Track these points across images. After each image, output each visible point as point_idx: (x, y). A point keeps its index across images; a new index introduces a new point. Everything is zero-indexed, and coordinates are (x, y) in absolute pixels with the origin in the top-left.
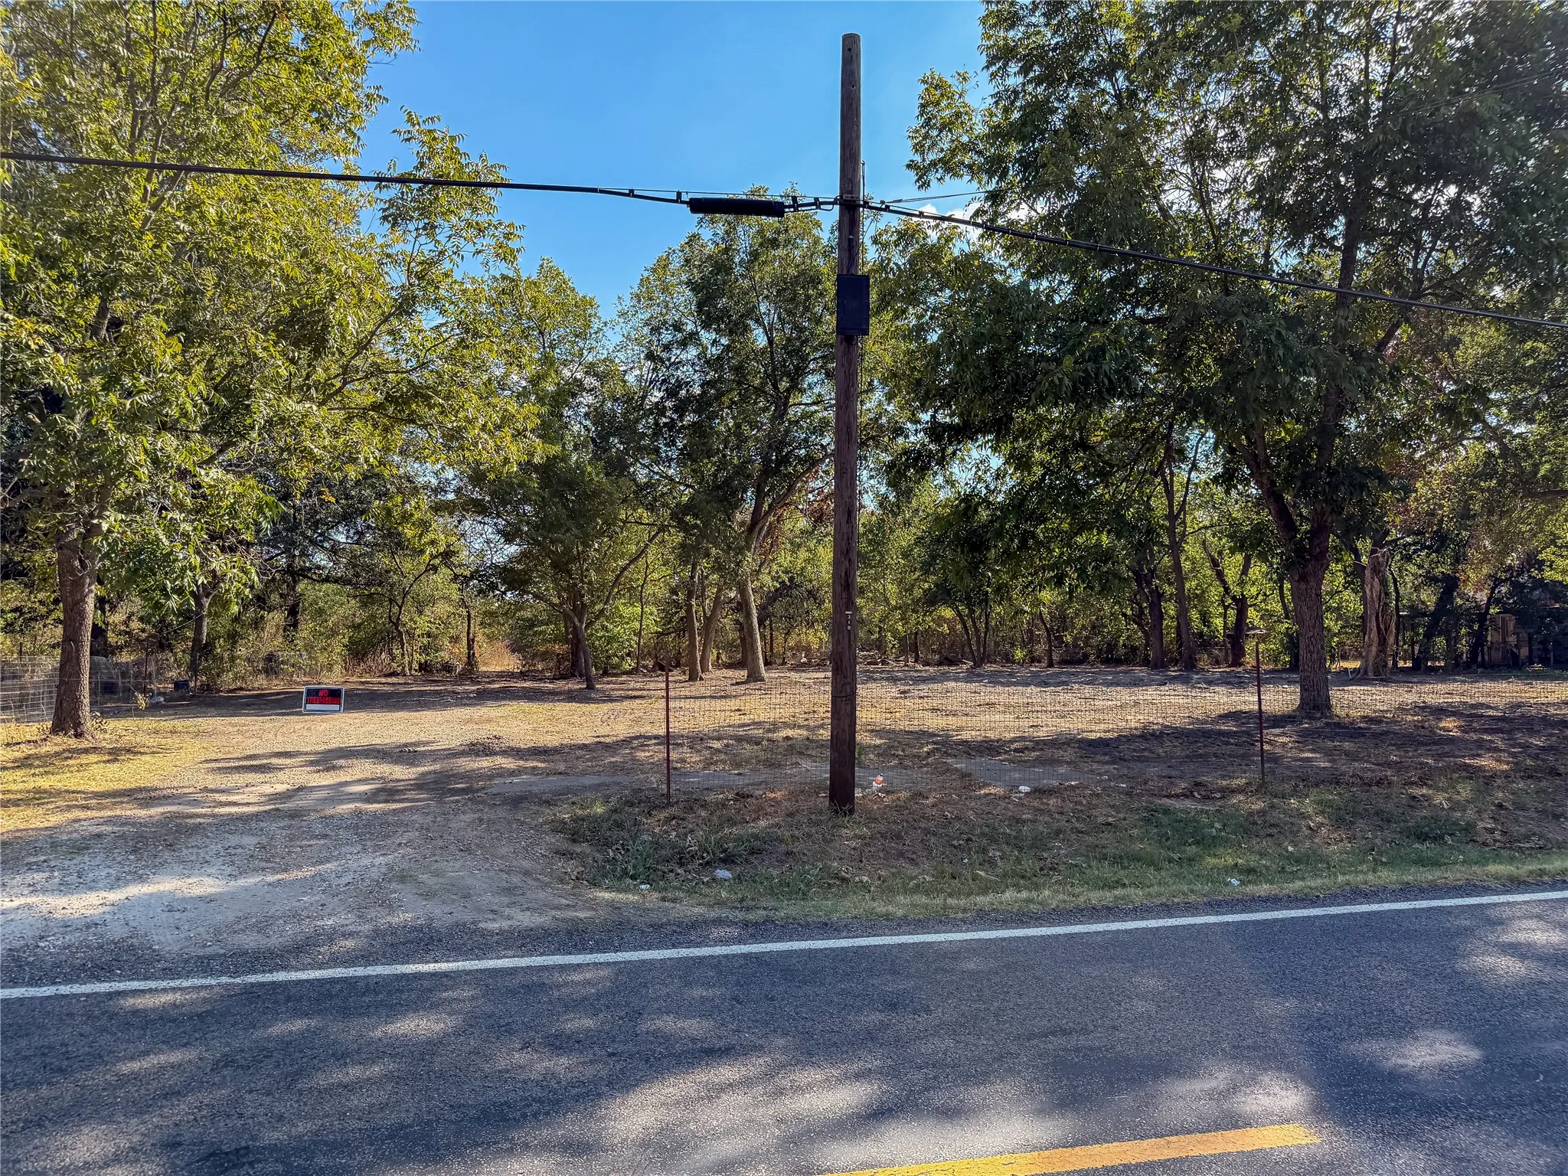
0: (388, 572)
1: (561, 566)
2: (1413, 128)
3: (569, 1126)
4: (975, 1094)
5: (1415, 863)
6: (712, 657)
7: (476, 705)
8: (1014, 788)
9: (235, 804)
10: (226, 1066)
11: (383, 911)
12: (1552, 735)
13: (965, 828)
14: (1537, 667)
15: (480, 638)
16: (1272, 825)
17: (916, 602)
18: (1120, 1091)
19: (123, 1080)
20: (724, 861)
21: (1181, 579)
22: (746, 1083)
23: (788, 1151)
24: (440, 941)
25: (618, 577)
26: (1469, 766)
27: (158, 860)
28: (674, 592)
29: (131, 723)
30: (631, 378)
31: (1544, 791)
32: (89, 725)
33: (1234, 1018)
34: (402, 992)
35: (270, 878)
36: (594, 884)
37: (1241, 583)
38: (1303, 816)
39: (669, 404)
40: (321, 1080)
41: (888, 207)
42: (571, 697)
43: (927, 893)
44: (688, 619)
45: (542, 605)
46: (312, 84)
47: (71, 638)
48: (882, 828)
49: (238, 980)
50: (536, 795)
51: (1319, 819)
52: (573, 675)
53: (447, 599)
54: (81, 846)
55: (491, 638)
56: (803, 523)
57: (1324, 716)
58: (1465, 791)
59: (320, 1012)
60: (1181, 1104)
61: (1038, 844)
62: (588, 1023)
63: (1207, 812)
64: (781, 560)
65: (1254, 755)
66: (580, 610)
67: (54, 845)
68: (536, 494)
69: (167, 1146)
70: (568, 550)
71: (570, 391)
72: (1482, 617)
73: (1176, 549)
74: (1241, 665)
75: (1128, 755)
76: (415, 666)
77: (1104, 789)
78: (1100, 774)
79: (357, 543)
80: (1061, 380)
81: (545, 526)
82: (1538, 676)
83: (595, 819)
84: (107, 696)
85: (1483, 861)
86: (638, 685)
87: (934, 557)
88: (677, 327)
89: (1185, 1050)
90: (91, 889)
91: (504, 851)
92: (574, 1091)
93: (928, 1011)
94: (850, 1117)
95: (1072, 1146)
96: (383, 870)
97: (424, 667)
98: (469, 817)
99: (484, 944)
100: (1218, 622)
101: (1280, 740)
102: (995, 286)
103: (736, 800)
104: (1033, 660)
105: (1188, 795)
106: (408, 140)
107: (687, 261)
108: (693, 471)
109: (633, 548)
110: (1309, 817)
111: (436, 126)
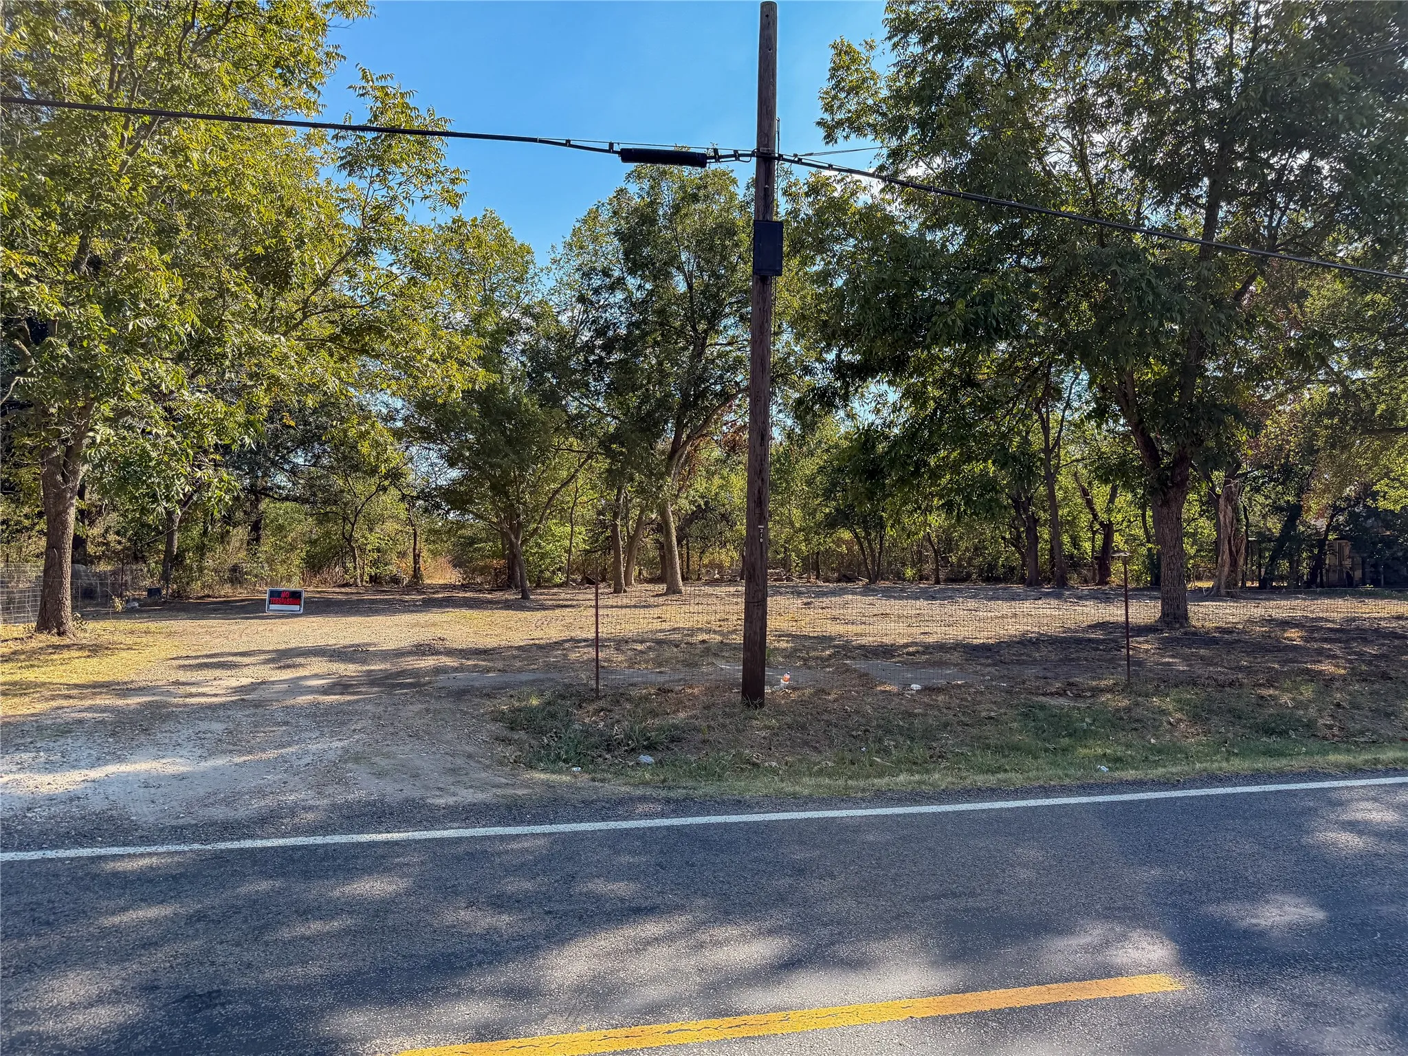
0: (342, 491)
1: (499, 489)
2: (1272, 96)
3: (511, 973)
4: (876, 948)
5: (1264, 754)
6: (635, 573)
7: (421, 611)
8: (906, 686)
9: (204, 695)
10: (199, 920)
11: (340, 789)
12: (1383, 645)
13: (863, 721)
14: (1369, 587)
15: (424, 554)
16: (1137, 721)
17: (818, 525)
18: (1005, 946)
19: (105, 933)
20: (647, 748)
21: (1054, 507)
22: (670, 938)
23: (709, 997)
24: (391, 814)
25: (550, 499)
26: (1311, 670)
27: (135, 743)
28: (599, 513)
29: (108, 624)
30: (564, 319)
31: (1377, 693)
32: (70, 624)
33: (1106, 883)
34: (357, 858)
35: (238, 760)
36: (530, 767)
37: (1109, 511)
38: (1163, 712)
39: (599, 342)
40: (286, 934)
41: (800, 160)
42: (508, 605)
43: (830, 777)
44: (614, 538)
45: (481, 524)
46: (276, 42)
47: (54, 545)
48: (789, 720)
49: (209, 847)
50: (478, 689)
51: (1178, 715)
52: (509, 587)
53: (395, 518)
54: (64, 730)
55: (434, 554)
56: (717, 453)
57: (1182, 626)
58: (1308, 692)
59: (284, 875)
60: (1059, 956)
61: (928, 735)
62: (528, 885)
63: (1078, 709)
64: (697, 486)
65: (1120, 659)
66: (517, 528)
67: (39, 728)
68: (477, 422)
69: (146, 989)
70: (505, 473)
71: (508, 330)
72: (1322, 543)
73: (1050, 479)
74: (1107, 583)
75: (1007, 658)
76: (366, 578)
77: (987, 687)
78: (983, 675)
79: (314, 465)
80: (954, 321)
81: (485, 451)
82: (1370, 595)
83: (531, 709)
84: (87, 602)
85: (1325, 753)
86: (569, 596)
87: (834, 484)
88: (606, 273)
89: (1064, 911)
90: (74, 767)
91: (449, 736)
92: (514, 944)
93: (832, 876)
94: (764, 967)
95: (963, 992)
96: (339, 753)
97: (374, 579)
98: (418, 707)
99: (433, 818)
100: (1087, 545)
101: (1145, 646)
102: (895, 236)
103: (657, 694)
104: (921, 578)
105: (1061, 693)
106: (363, 95)
107: (615, 213)
108: (620, 403)
109: (564, 474)
110: (1170, 714)
111: (389, 82)
